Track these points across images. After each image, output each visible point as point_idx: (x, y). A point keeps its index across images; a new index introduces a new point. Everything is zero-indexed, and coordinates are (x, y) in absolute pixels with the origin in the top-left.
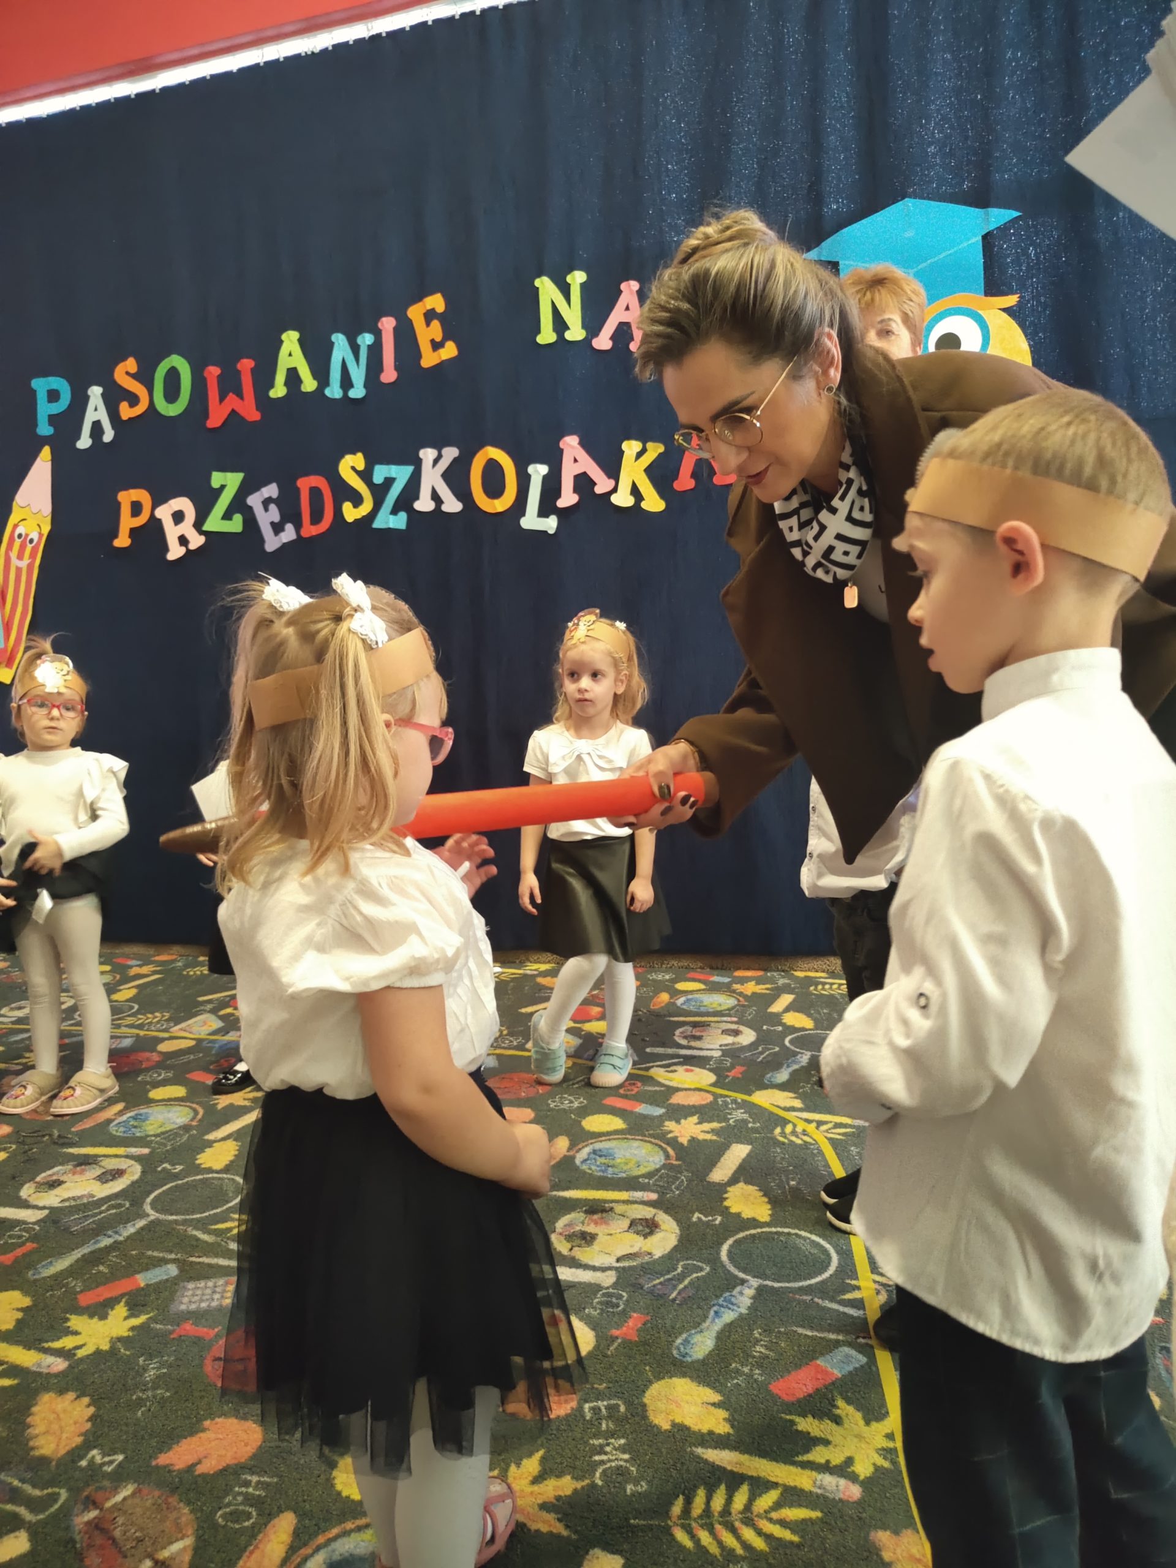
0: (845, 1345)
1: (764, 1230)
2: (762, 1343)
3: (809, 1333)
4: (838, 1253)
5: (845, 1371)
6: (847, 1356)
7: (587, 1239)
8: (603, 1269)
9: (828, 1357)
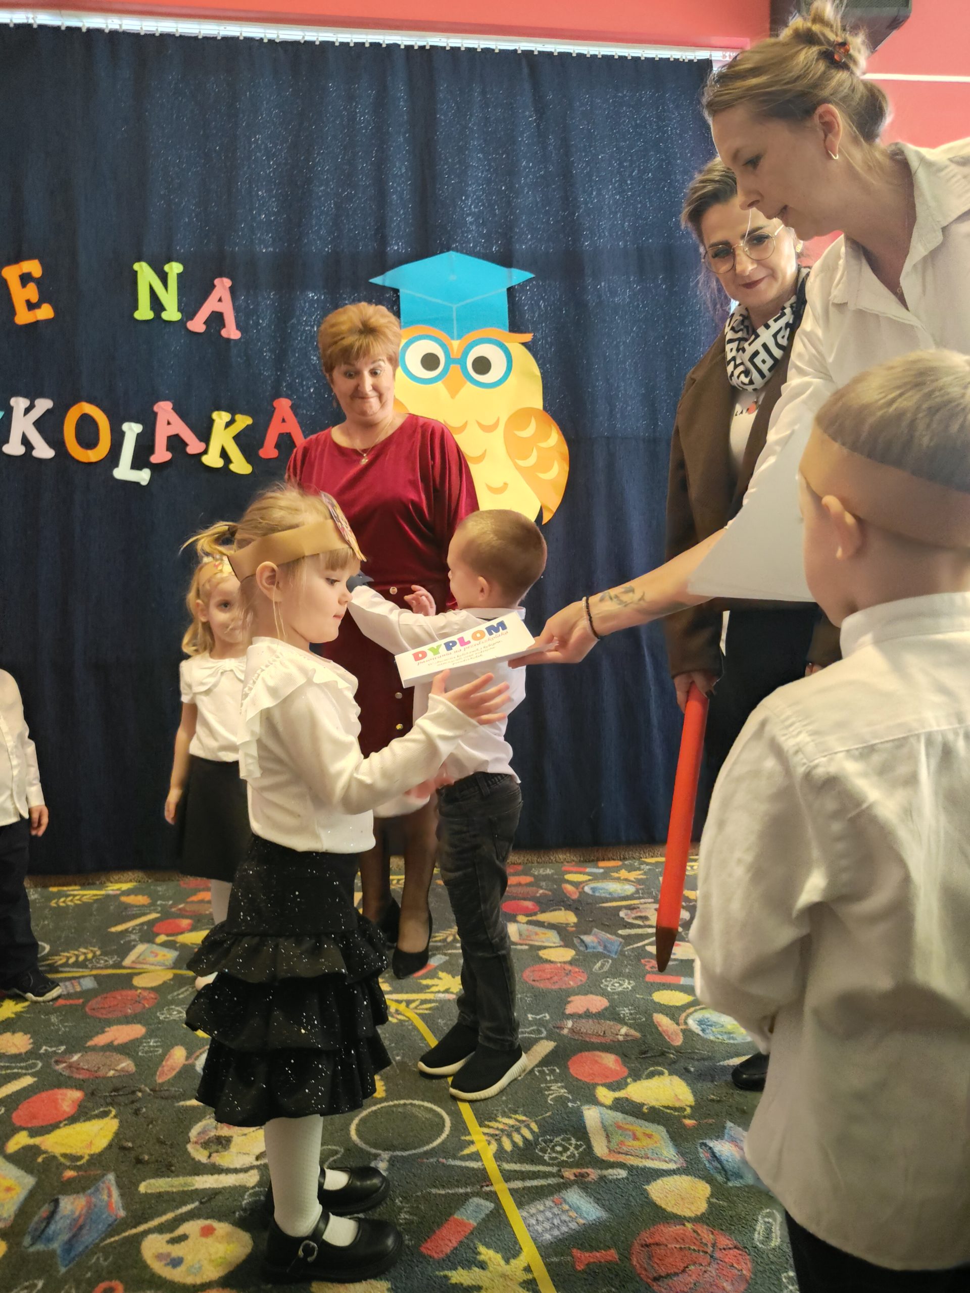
0: (474, 1196)
1: (383, 1105)
2: (405, 1209)
3: (442, 1192)
4: (448, 1114)
5: (479, 1220)
6: (478, 1206)
7: (223, 1143)
8: (245, 1170)
9: (462, 1210)
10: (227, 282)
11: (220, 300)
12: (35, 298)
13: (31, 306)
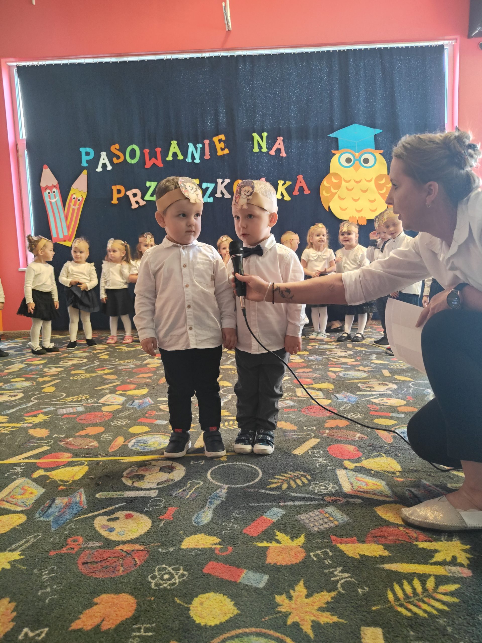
10: (282, 138)
11: (279, 144)
12: (223, 147)
13: (222, 149)
